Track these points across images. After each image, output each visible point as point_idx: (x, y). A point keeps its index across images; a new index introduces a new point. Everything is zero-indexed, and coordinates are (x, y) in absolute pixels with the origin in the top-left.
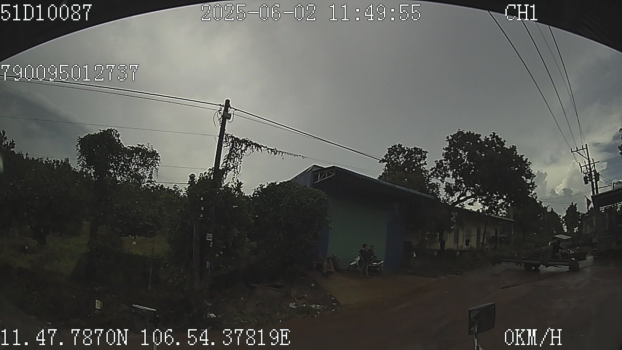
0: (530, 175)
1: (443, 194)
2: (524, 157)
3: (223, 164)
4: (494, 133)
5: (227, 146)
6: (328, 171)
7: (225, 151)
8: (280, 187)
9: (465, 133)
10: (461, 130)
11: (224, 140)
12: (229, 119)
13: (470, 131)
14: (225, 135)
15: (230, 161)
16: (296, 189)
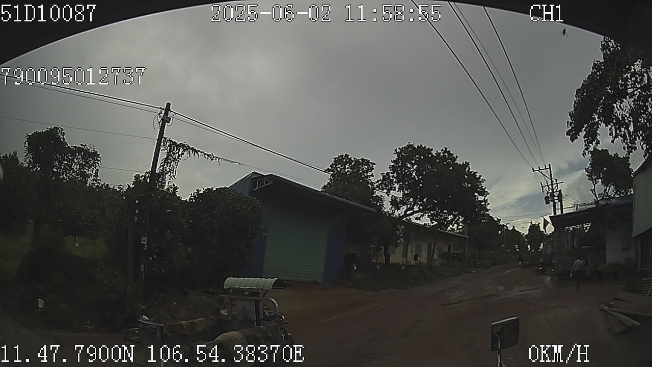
0: (483, 193)
1: (387, 207)
2: (477, 174)
3: (160, 167)
4: (446, 148)
5: (164, 150)
6: (267, 179)
7: (163, 155)
8: (216, 193)
9: (416, 147)
10: (411, 144)
11: (162, 144)
12: (169, 123)
13: (421, 145)
14: (163, 139)
15: (167, 165)
16: (231, 196)
